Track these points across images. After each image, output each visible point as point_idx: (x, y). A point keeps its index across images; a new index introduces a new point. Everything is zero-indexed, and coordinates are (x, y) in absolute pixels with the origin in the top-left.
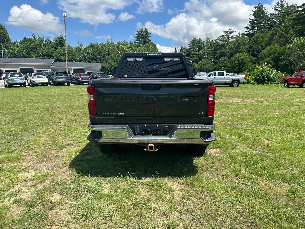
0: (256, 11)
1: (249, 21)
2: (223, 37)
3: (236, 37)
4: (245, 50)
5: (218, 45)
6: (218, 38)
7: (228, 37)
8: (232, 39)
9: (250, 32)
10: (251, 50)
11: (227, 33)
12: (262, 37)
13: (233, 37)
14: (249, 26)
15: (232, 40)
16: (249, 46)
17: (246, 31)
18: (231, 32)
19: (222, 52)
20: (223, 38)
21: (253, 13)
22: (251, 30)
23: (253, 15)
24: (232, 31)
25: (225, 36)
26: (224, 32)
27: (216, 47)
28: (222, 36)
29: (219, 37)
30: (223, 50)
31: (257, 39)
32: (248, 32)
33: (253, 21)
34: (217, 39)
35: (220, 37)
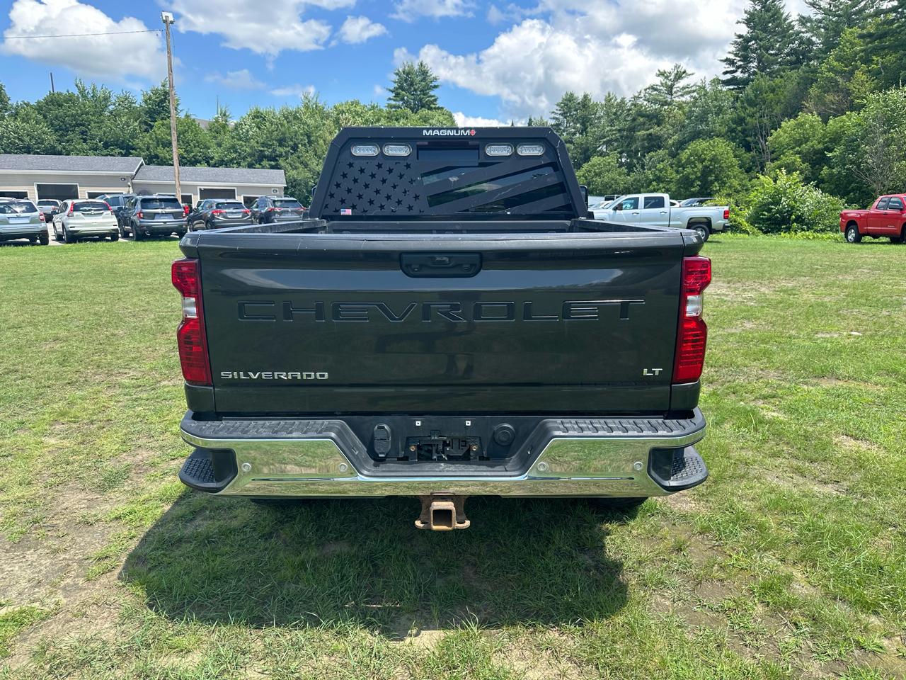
0: (756, 10)
1: (736, 42)
2: (656, 90)
3: (694, 91)
4: (724, 130)
5: (639, 115)
6: (640, 92)
7: (671, 92)
8: (682, 95)
9: (735, 74)
10: (739, 128)
11: (667, 77)
12: (773, 91)
13: (686, 90)
14: (732, 57)
15: (683, 99)
16: (734, 115)
17: (726, 73)
18: (679, 76)
19: (650, 134)
20: (655, 92)
21: (745, 16)
22: (740, 70)
23: (748, 22)
24: (685, 72)
25: (662, 88)
26: (659, 76)
27: (634, 120)
28: (653, 88)
29: (643, 91)
30: (655, 130)
31: (756, 96)
32: (729, 76)
33: (747, 40)
34: (637, 95)
35: (645, 90)
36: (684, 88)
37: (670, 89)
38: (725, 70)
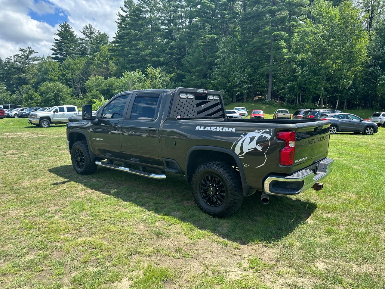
0: (62, 31)
1: (55, 43)
2: (20, 57)
3: (39, 60)
4: (57, 78)
5: (12, 68)
6: (11, 56)
7: (28, 58)
8: (33, 61)
9: (57, 55)
10: (64, 78)
11: (24, 52)
12: (75, 65)
13: (34, 59)
14: (54, 48)
15: (33, 63)
16: (61, 73)
17: (53, 54)
18: (31, 52)
19: (20, 77)
20: (19, 58)
21: (58, 32)
22: (59, 54)
23: (59, 35)
24: (33, 51)
25: (23, 56)
26: (20, 51)
27: (9, 69)
28: (17, 55)
29: (13, 56)
30: (22, 75)
31: (69, 66)
32: (54, 56)
33: (61, 42)
34: (9, 58)
35: (14, 56)
36: (33, 58)
37: (27, 58)
38: (52, 53)
